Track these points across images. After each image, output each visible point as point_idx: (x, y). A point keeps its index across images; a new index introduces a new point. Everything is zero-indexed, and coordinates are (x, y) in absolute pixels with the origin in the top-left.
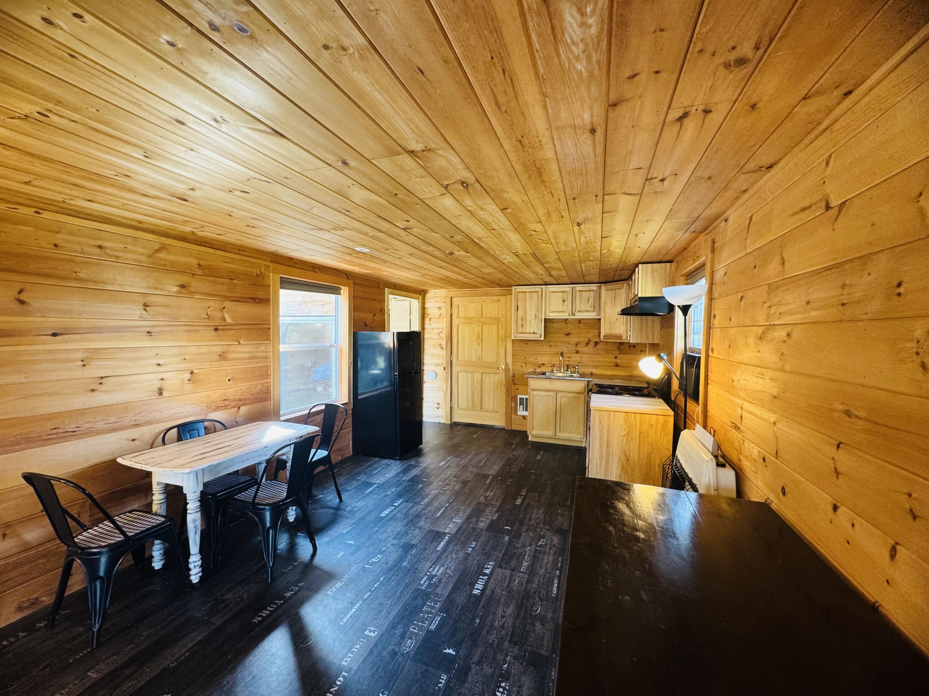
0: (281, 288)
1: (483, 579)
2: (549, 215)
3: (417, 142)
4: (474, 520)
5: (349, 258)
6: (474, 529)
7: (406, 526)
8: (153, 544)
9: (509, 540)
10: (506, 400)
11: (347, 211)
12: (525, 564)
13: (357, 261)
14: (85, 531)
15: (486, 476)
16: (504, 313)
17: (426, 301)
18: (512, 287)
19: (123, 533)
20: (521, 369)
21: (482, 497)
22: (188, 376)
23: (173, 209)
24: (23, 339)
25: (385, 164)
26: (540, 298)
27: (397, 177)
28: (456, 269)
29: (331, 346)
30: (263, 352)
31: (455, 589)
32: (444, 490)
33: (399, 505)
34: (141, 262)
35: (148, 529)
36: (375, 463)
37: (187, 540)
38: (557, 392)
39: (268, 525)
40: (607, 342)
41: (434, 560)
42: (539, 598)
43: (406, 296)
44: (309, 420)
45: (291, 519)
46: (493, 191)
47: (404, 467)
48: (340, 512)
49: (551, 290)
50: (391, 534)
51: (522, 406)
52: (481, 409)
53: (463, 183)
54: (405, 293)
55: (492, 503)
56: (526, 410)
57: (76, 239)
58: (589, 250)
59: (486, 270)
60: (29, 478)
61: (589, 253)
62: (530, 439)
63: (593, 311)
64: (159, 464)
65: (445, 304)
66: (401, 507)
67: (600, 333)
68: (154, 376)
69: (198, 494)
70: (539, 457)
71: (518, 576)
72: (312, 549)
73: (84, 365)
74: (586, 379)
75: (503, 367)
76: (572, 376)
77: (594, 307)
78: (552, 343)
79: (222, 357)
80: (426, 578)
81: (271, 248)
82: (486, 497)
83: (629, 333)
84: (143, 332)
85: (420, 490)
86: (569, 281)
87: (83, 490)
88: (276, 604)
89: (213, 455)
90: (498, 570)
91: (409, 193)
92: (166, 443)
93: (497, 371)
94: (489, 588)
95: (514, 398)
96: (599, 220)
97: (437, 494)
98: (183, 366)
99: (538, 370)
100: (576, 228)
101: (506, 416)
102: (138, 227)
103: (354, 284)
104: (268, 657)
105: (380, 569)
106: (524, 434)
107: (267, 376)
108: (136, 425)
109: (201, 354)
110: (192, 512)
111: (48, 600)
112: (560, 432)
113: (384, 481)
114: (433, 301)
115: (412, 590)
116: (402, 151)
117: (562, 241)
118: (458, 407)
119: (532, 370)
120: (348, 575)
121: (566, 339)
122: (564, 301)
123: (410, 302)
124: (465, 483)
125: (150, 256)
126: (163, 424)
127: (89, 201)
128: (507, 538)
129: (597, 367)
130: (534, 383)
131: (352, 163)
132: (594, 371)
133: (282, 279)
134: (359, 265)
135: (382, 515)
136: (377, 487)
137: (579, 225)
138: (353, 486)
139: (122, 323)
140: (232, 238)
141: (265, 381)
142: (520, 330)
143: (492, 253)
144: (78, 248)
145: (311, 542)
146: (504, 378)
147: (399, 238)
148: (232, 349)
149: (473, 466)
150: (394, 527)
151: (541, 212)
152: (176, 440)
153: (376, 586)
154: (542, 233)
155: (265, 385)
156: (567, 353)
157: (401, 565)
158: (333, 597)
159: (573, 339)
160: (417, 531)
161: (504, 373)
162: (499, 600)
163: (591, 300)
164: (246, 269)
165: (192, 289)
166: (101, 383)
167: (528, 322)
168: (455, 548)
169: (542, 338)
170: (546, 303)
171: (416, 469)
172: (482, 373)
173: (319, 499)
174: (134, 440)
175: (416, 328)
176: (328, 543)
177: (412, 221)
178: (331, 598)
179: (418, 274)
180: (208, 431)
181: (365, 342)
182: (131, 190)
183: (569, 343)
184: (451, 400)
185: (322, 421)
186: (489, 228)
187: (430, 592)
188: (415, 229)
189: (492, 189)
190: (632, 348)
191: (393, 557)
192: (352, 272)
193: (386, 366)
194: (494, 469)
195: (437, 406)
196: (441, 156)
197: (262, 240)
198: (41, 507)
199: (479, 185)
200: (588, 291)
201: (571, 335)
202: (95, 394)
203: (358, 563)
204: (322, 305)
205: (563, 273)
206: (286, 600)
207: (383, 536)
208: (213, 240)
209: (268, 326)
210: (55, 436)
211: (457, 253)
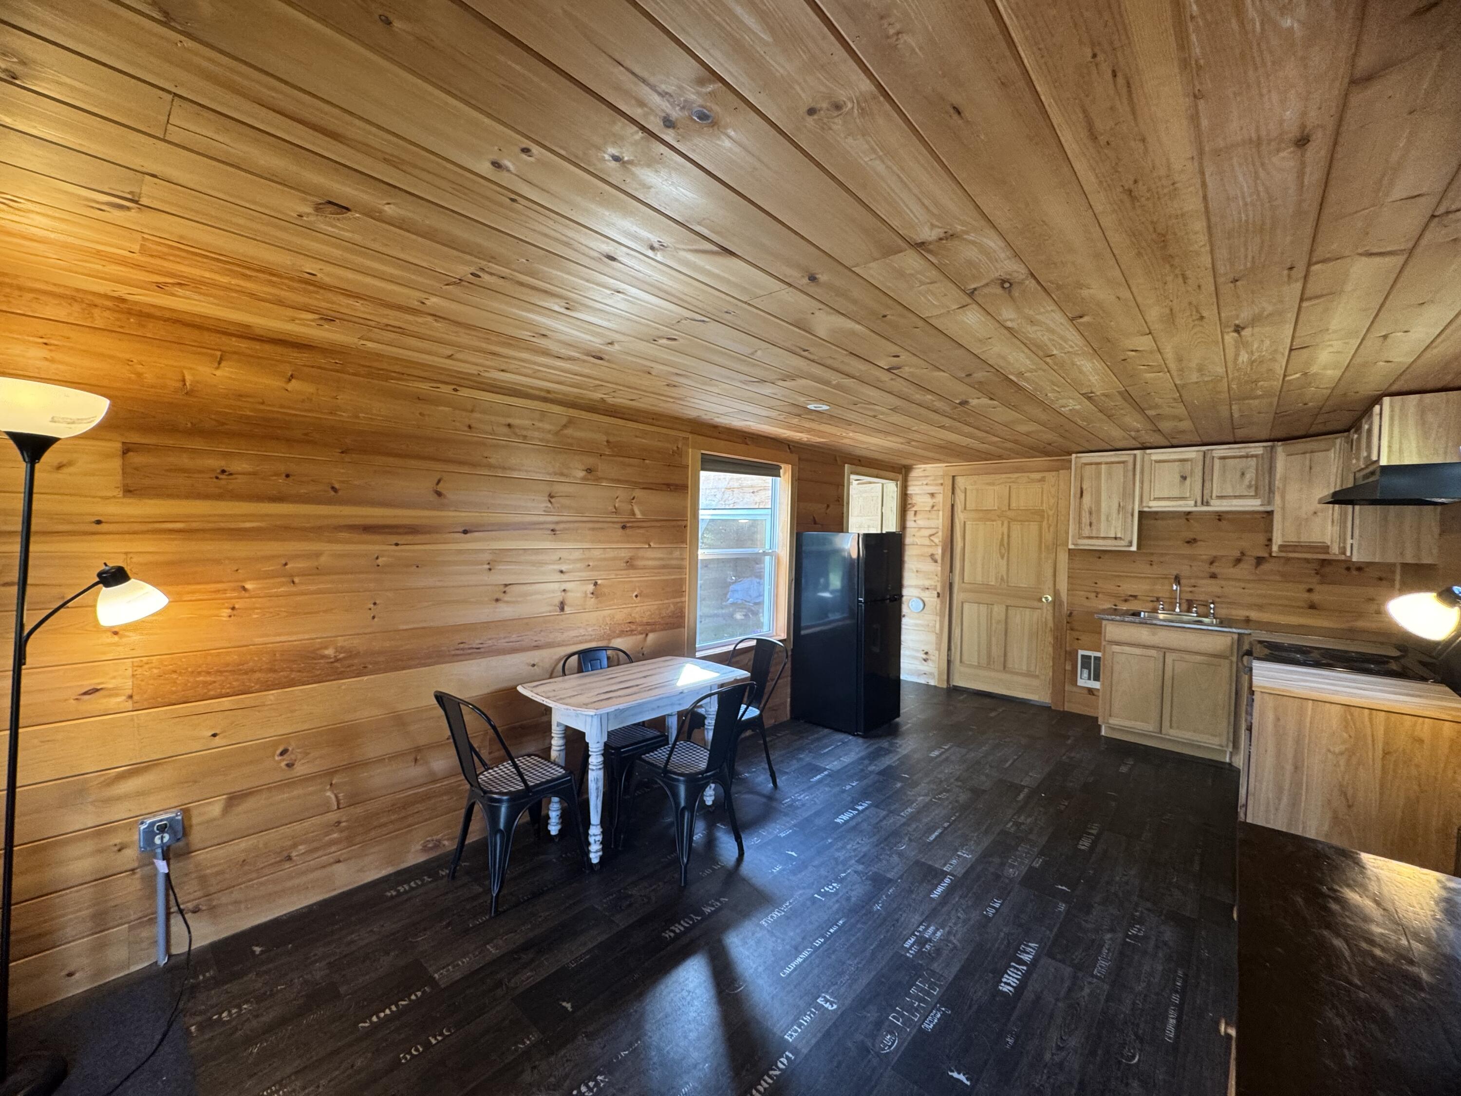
0: (703, 469)
1: (1018, 969)
2: (1171, 317)
3: (933, 226)
4: (997, 860)
5: (795, 421)
6: (998, 877)
7: (877, 845)
8: (550, 802)
9: (1068, 912)
10: (1054, 658)
11: (805, 351)
12: (1102, 963)
13: (808, 424)
14: (486, 770)
15: (1019, 789)
16: (1052, 501)
17: (910, 483)
18: (1071, 455)
19: (524, 781)
20: (1087, 603)
21: (1011, 824)
22: (591, 587)
23: (586, 371)
24: (438, 536)
25: (875, 272)
26: (1130, 474)
27: (889, 288)
28: (967, 429)
29: (765, 554)
30: (677, 559)
31: (965, 972)
32: (939, 799)
33: (863, 810)
34: (548, 442)
35: (548, 782)
36: (824, 736)
37: (587, 803)
38: (1165, 651)
39: (683, 804)
40: (1288, 559)
41: (927, 913)
42: (1136, 1034)
43: (877, 477)
44: (734, 660)
45: (709, 800)
46: (1059, 287)
47: (871, 749)
48: (774, 804)
49: (1154, 457)
50: (853, 854)
51: (1086, 672)
52: (1005, 667)
53: (1003, 281)
54: (875, 471)
55: (1031, 837)
56: (1097, 678)
57: (487, 417)
58: (1254, 377)
59: (1023, 428)
60: (441, 698)
61: (1256, 382)
62: (1103, 733)
63: (1255, 496)
64: (561, 699)
65: (941, 488)
66: (867, 812)
67: (1270, 540)
68: (556, 586)
69: (601, 746)
70: (1124, 769)
71: (1090, 983)
72: (737, 851)
73: (490, 569)
74: (1234, 630)
75: (1050, 599)
76: (1200, 623)
77: (1257, 488)
78: (1154, 558)
79: (630, 564)
80: (913, 940)
81: (693, 414)
82: (1017, 825)
83: (1349, 541)
84: (547, 529)
85: (898, 791)
86: (1197, 440)
87: (489, 720)
88: (692, 919)
89: (620, 696)
90: (1045, 961)
91: (905, 312)
92: (567, 672)
93: (1036, 604)
94: (1030, 988)
95: (1071, 655)
96: (1291, 316)
97: (927, 803)
98: (584, 575)
99: (1124, 607)
100: (1230, 338)
101: (1054, 685)
102: (547, 398)
103: (799, 459)
104: (685, 993)
105: (837, 906)
106: (1092, 723)
107: (680, 593)
108: (537, 647)
109: (605, 559)
110: (594, 768)
111: (449, 845)
112: (1171, 727)
113: (839, 767)
114: (920, 483)
115: (891, 953)
116: (903, 245)
117: (1193, 365)
118: (961, 661)
119: (1108, 606)
120: (790, 903)
121: (1187, 550)
122: (1184, 478)
123: (883, 485)
124: (977, 793)
125: (557, 433)
126: (564, 648)
127: (503, 371)
128: (1062, 907)
129: (1260, 607)
130: (1113, 630)
131: (823, 278)
132: (1254, 615)
133: (705, 457)
134: (809, 431)
135: (838, 820)
136: (828, 775)
137: (1238, 329)
138: (793, 768)
139: (528, 519)
140: (645, 403)
141: (678, 600)
142: (1086, 532)
143: (1041, 397)
144: (488, 428)
145: (736, 840)
146: (1050, 618)
147: (880, 385)
148: (641, 553)
149: (991, 766)
150: (858, 843)
151: (1154, 313)
152: (576, 671)
153: (832, 931)
154: (1151, 352)
155: (680, 605)
156: (1189, 578)
157: (871, 907)
158: (768, 931)
159: (1204, 551)
160: (895, 859)
161: (1050, 608)
162: (1051, 1016)
163: (1250, 475)
164: (660, 444)
165: (599, 474)
166: (505, 592)
167: (1103, 518)
168: (963, 901)
169: (1134, 548)
170: (1142, 482)
171: (891, 755)
172: (1007, 606)
173: (743, 779)
174: (534, 665)
175: (891, 526)
176: (759, 847)
177: (904, 356)
178: (765, 932)
179: (901, 440)
180: (612, 663)
181: (814, 548)
182: (546, 353)
183: (1192, 558)
184: (949, 649)
185: (752, 662)
186: (1041, 354)
187: (921, 965)
188: (907, 369)
189: (1057, 284)
190: (1355, 573)
191: (858, 892)
192: (797, 443)
193: (843, 587)
194: (1032, 778)
195: (924, 656)
196: (973, 243)
197: (682, 403)
198: (448, 733)
199: (1033, 281)
200: (1241, 457)
201: (1199, 543)
202: (500, 604)
203: (804, 888)
204: (753, 492)
205: (1186, 425)
206: (706, 917)
207: (841, 855)
208: (624, 408)
209: (683, 523)
210: (462, 652)
211: (974, 402)
